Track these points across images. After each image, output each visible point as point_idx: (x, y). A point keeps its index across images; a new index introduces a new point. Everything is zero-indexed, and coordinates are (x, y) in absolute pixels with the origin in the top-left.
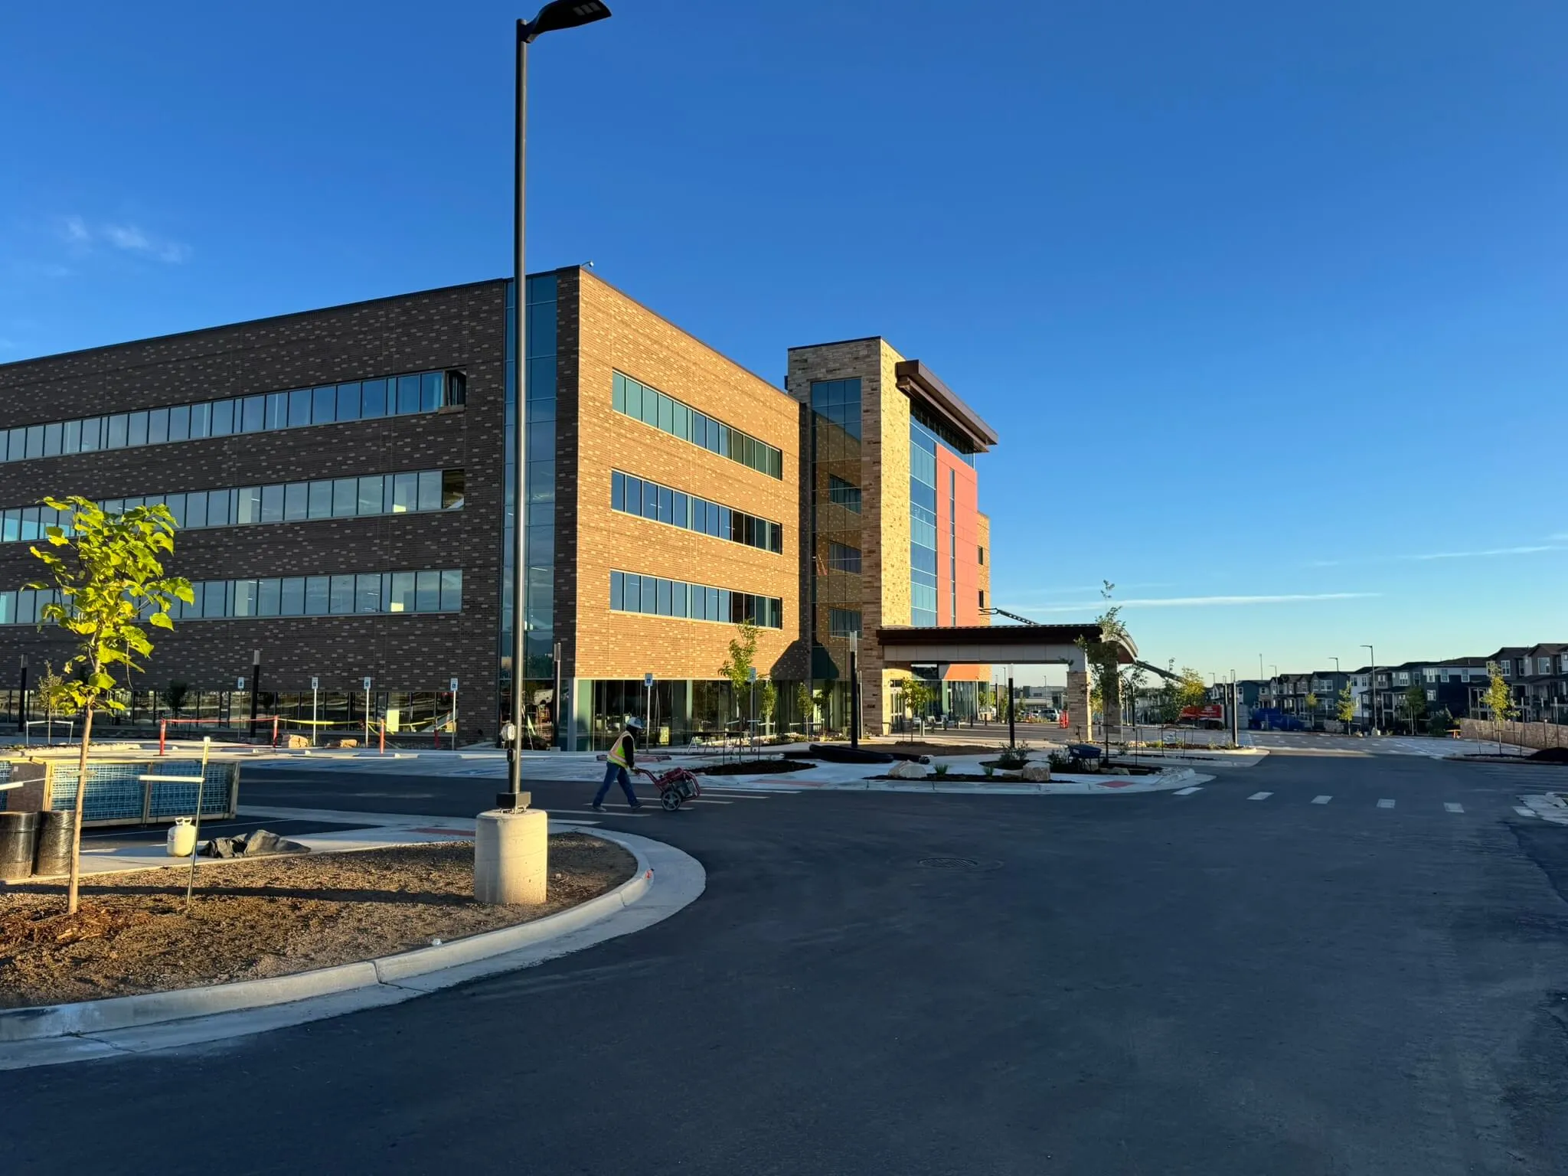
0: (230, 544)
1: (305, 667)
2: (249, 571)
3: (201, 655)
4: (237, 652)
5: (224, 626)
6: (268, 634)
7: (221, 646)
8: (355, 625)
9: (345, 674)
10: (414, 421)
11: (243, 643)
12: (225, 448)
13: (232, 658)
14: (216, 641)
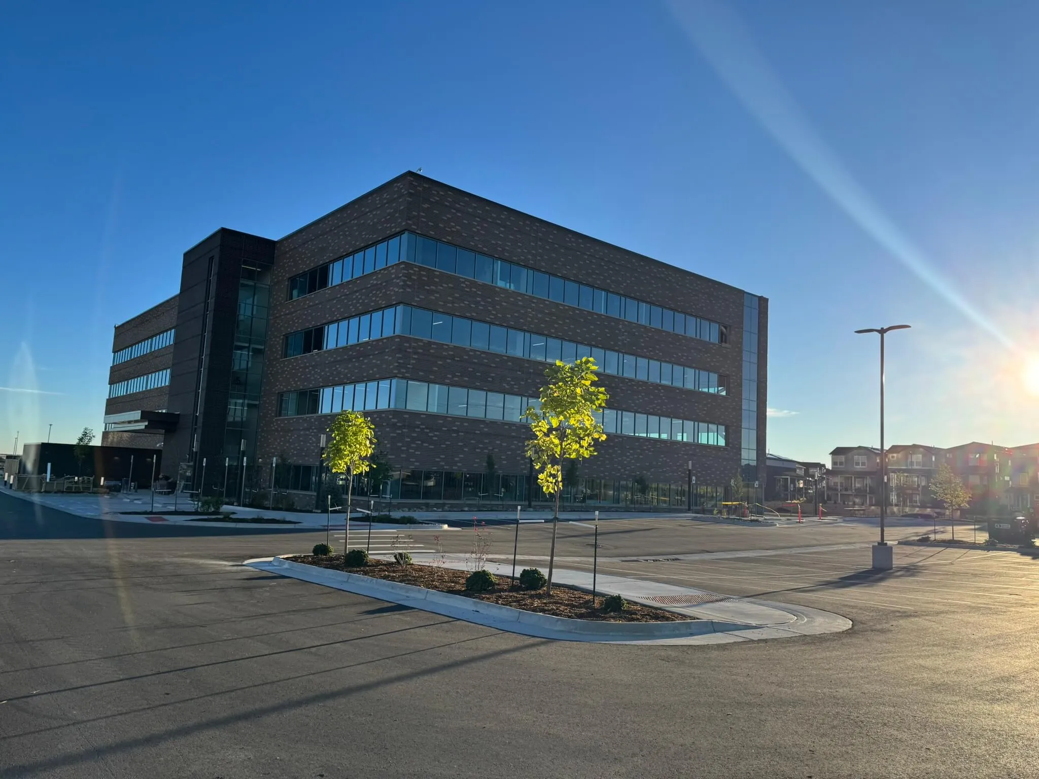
0: (623, 388)
1: (665, 469)
2: (635, 408)
3: (607, 456)
4: (628, 457)
5: (621, 439)
6: (645, 448)
7: (619, 452)
8: (688, 448)
9: (683, 475)
10: (712, 346)
11: (631, 452)
12: (621, 326)
13: (625, 460)
14: (616, 449)
